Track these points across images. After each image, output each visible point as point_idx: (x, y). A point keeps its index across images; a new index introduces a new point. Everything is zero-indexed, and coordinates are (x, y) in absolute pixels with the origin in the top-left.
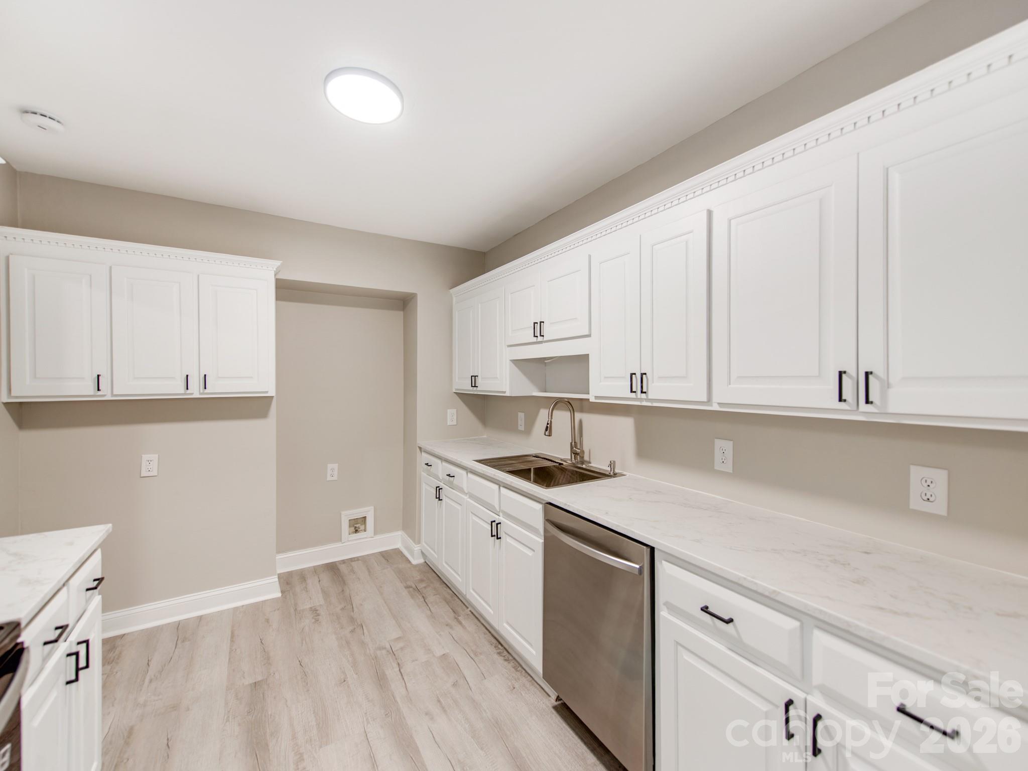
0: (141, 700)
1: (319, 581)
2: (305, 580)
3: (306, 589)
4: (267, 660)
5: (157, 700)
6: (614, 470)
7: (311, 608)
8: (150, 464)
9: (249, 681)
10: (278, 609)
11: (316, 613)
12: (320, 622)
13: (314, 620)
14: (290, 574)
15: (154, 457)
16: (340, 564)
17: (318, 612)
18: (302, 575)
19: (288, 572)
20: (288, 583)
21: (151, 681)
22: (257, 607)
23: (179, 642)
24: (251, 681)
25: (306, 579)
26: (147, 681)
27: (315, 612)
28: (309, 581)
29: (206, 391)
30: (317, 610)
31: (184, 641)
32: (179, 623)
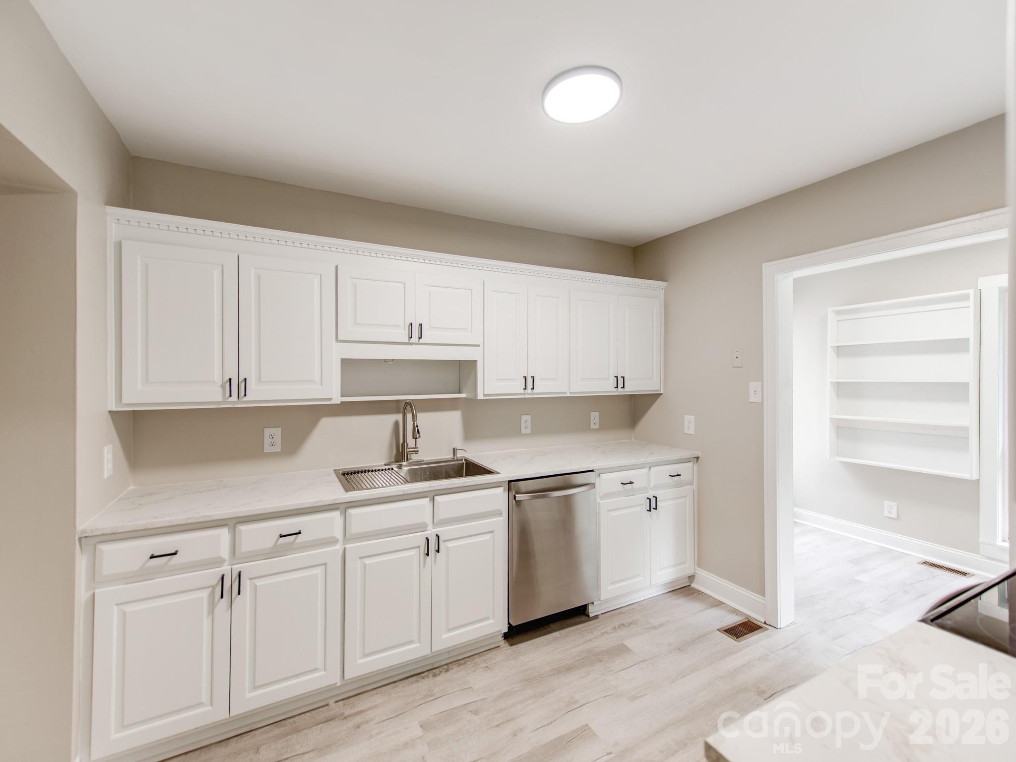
6: (456, 456)
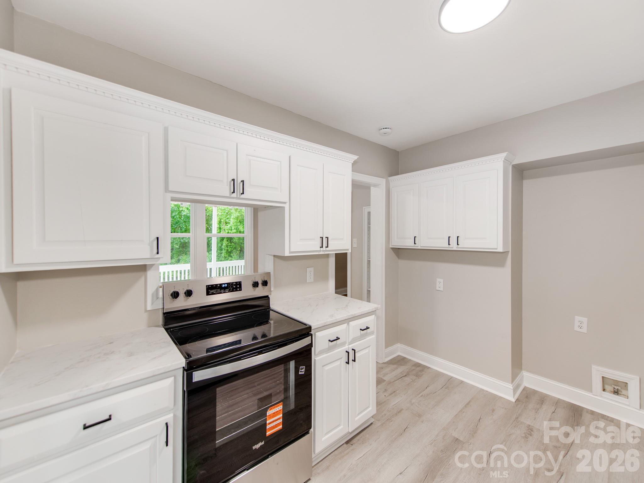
0: (413, 401)
1: (554, 412)
2: (542, 404)
3: (537, 410)
4: (474, 433)
5: (417, 406)
7: (529, 425)
8: (440, 284)
9: (455, 434)
10: (505, 409)
11: (530, 432)
12: (527, 441)
13: (524, 435)
14: (535, 392)
15: (442, 280)
16: (587, 412)
17: (532, 433)
18: (543, 399)
19: (534, 390)
20: (527, 397)
21: (422, 396)
22: (495, 398)
23: (445, 387)
24: (456, 436)
25: (544, 403)
26: (421, 395)
27: (529, 430)
28: (545, 407)
29: (459, 246)
30: (532, 431)
31: (446, 388)
32: (452, 377)
